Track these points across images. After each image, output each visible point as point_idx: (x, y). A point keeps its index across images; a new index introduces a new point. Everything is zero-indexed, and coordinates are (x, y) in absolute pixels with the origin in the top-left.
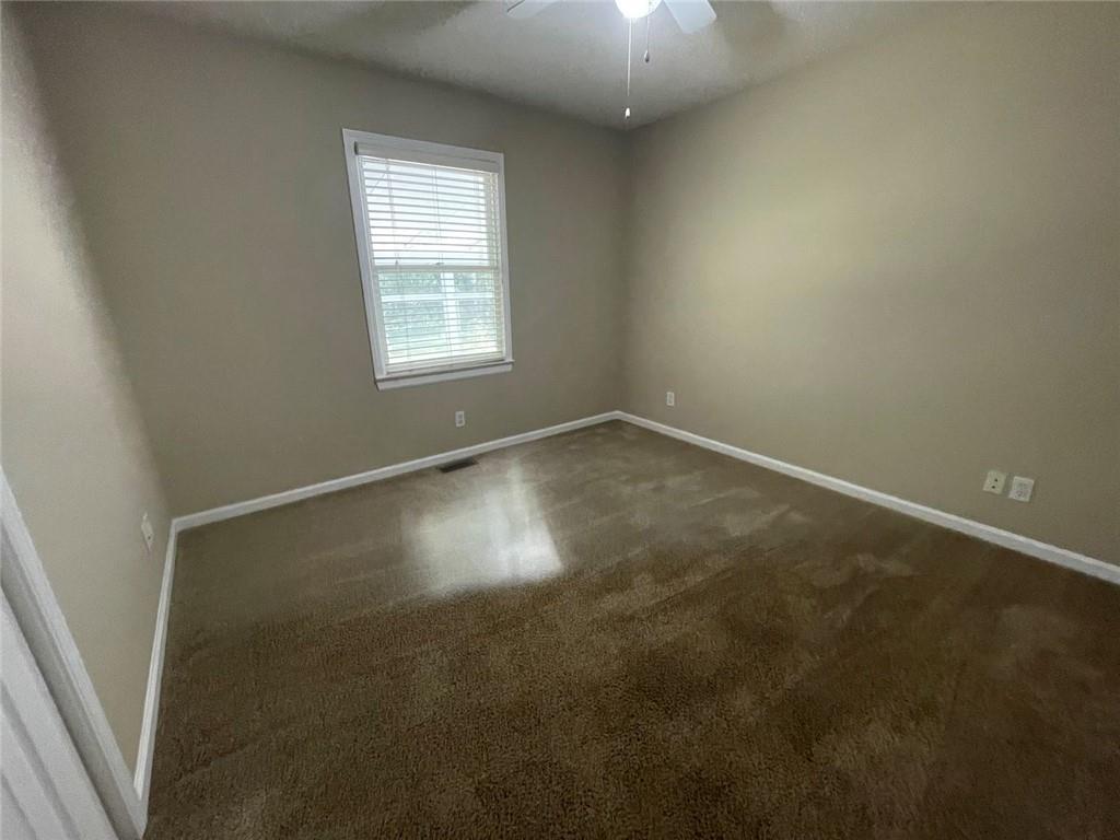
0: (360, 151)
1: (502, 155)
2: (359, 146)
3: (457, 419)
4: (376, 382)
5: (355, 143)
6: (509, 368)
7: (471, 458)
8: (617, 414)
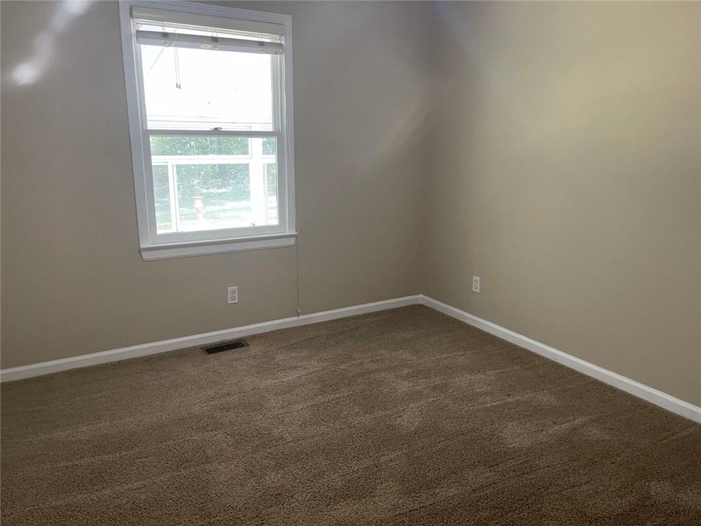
0: (135, 14)
1: (291, 16)
2: (134, 8)
3: (229, 296)
4: (140, 251)
5: (131, 6)
6: (292, 241)
7: (243, 339)
8: (421, 299)
